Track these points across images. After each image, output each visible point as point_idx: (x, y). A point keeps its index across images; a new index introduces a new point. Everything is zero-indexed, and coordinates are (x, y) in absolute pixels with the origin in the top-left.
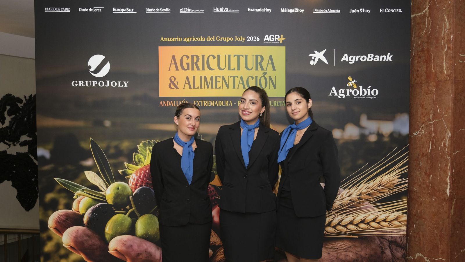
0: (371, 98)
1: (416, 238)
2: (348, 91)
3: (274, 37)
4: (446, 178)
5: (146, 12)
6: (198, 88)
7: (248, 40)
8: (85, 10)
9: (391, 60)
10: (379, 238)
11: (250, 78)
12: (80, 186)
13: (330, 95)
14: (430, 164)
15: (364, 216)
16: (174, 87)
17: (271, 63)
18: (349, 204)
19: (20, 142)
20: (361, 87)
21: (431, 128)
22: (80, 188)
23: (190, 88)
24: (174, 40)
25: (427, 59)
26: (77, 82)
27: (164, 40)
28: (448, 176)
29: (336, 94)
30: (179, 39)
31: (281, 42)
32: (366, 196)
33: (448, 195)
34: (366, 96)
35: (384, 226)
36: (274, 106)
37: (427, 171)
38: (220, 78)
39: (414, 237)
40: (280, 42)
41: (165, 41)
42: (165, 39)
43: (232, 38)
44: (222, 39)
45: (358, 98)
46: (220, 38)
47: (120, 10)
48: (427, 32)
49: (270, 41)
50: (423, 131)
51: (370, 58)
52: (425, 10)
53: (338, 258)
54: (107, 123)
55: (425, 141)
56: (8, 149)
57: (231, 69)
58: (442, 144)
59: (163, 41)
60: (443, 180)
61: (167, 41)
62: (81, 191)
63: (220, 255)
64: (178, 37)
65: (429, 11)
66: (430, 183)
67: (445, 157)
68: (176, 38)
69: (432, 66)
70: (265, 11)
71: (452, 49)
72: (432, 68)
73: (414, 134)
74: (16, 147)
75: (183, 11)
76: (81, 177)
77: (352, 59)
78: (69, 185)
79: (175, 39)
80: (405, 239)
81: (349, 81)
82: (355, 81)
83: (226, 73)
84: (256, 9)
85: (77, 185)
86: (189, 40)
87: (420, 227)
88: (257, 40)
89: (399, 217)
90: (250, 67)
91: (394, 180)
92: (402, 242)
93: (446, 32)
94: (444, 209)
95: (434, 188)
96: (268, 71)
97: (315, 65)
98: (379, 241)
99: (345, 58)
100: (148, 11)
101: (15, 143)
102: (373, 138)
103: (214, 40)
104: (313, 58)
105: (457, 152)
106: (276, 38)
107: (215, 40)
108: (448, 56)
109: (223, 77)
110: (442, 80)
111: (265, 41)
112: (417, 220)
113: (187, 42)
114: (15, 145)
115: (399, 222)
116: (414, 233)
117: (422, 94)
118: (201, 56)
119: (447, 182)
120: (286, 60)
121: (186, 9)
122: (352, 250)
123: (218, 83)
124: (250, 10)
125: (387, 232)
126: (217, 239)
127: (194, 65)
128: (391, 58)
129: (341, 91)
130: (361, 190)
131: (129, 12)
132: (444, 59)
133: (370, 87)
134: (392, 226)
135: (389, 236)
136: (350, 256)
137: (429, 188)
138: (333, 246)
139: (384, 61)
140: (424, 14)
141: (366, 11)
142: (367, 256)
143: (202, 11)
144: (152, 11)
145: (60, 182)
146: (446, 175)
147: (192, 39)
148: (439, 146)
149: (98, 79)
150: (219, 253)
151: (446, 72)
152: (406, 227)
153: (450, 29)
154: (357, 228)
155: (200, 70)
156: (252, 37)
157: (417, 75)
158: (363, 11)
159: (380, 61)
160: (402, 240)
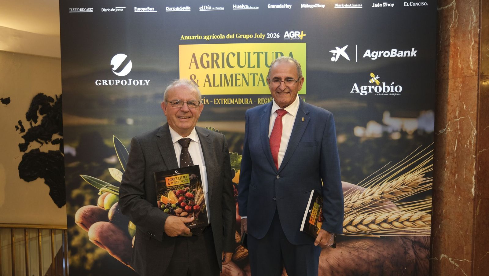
0: (395, 95)
1: (441, 239)
3: (294, 34)
4: (471, 177)
5: (167, 11)
6: (218, 86)
7: (267, 37)
8: (107, 10)
9: (415, 55)
10: (402, 239)
12: (104, 183)
13: (352, 92)
14: (456, 162)
15: (387, 216)
18: (371, 203)
19: (52, 140)
20: (384, 84)
21: (457, 126)
22: (105, 184)
23: (210, 86)
24: (194, 38)
25: (454, 54)
26: (100, 81)
28: (473, 175)
29: (358, 91)
30: (199, 37)
31: (301, 38)
32: (389, 195)
33: (474, 194)
34: (389, 92)
35: (407, 225)
37: (452, 170)
38: (240, 75)
39: (439, 238)
40: (300, 38)
41: (185, 39)
42: (185, 37)
43: (251, 36)
44: (242, 36)
45: (381, 95)
46: (240, 36)
47: (142, 9)
48: (454, 25)
49: (290, 38)
50: (449, 128)
51: (394, 53)
52: (452, 3)
53: (359, 258)
54: (130, 121)
55: (451, 139)
56: (40, 147)
57: (251, 67)
58: (468, 142)
59: (183, 39)
60: (469, 179)
61: (187, 39)
62: (105, 187)
63: (241, 252)
64: (198, 35)
65: (456, 3)
66: (455, 182)
67: (471, 156)
69: (458, 61)
70: (285, 7)
71: (479, 44)
72: (459, 63)
73: (440, 131)
74: (48, 145)
75: (203, 9)
76: (106, 174)
77: (375, 55)
78: (94, 181)
80: (429, 239)
81: (372, 78)
82: (377, 77)
83: (246, 71)
84: (276, 5)
85: (102, 182)
86: (209, 38)
87: (445, 228)
88: (277, 37)
89: (423, 217)
91: (418, 179)
92: (426, 243)
93: (473, 26)
94: (470, 209)
95: (460, 188)
97: (336, 61)
98: (402, 241)
99: (368, 54)
100: (168, 10)
101: (48, 141)
102: (396, 136)
103: (234, 38)
104: (334, 55)
105: (483, 150)
106: (296, 35)
108: (475, 50)
109: (243, 75)
110: (468, 76)
111: (285, 38)
112: (442, 220)
113: (207, 40)
114: (47, 143)
115: (423, 222)
116: (439, 233)
117: (449, 90)
118: (221, 54)
119: (472, 181)
120: (307, 57)
121: (206, 7)
122: (374, 250)
123: (237, 80)
124: (270, 6)
125: (410, 232)
126: (237, 236)
127: (214, 63)
128: (416, 54)
129: (364, 88)
130: (384, 189)
131: (150, 11)
132: (470, 54)
133: (393, 83)
134: (416, 226)
135: (413, 236)
136: (371, 256)
137: (455, 187)
138: (355, 245)
139: (408, 56)
140: (451, 7)
141: (389, 5)
142: (389, 256)
143: (222, 8)
144: (172, 10)
145: (86, 179)
146: (471, 174)
147: (212, 37)
148: (465, 144)
149: (121, 78)
150: (239, 250)
151: (472, 68)
152: (430, 228)
153: (477, 22)
154: (379, 227)
155: (219, 68)
156: (272, 34)
157: (443, 71)
158: (386, 5)
159: (404, 56)
160: (426, 241)
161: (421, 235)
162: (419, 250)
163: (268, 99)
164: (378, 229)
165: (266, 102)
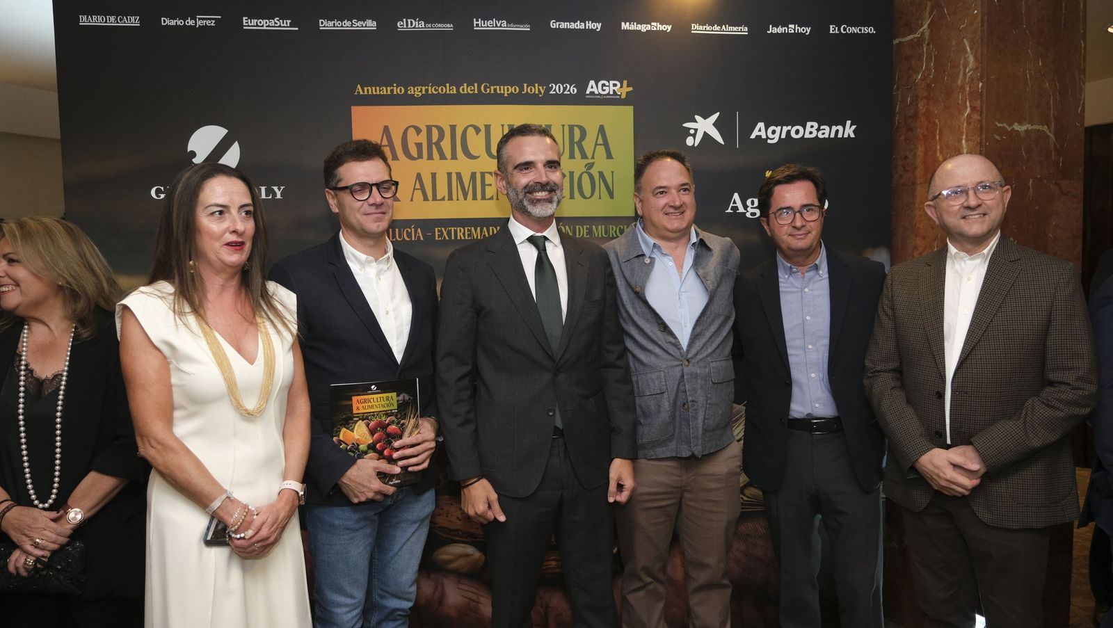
3: (609, 86)
5: (321, 28)
6: (443, 199)
7: (551, 92)
8: (175, 21)
9: (852, 136)
13: (729, 211)
17: (602, 143)
23: (426, 199)
24: (385, 91)
25: (926, 133)
26: (162, 188)
27: (363, 91)
29: (741, 209)
30: (398, 90)
31: (623, 96)
42: (366, 89)
43: (515, 88)
44: (495, 90)
46: (489, 88)
47: (260, 22)
48: (926, 75)
49: (599, 94)
51: (811, 130)
52: (921, 30)
59: (361, 93)
61: (370, 93)
64: (395, 85)
65: (929, 30)
68: (392, 88)
69: (936, 148)
70: (587, 28)
71: (981, 112)
72: (938, 152)
75: (405, 27)
77: (774, 134)
79: (389, 89)
84: (568, 23)
86: (421, 91)
88: (572, 92)
93: (968, 77)
96: (596, 160)
97: (696, 145)
99: (760, 130)
100: (324, 26)
103: (476, 92)
104: (692, 132)
106: (612, 88)
107: (478, 91)
108: (972, 127)
111: (588, 95)
113: (415, 95)
117: (917, 205)
118: (449, 128)
120: (636, 137)
121: (411, 22)
123: (486, 187)
124: (554, 24)
127: (432, 148)
128: (854, 131)
129: (753, 203)
131: (280, 26)
132: (963, 132)
139: (839, 137)
140: (918, 37)
141: (801, 30)
143: (448, 25)
144: (334, 26)
147: (427, 90)
153: (976, 68)
155: (446, 159)
156: (561, 86)
157: (904, 167)
158: (795, 30)
159: (831, 137)
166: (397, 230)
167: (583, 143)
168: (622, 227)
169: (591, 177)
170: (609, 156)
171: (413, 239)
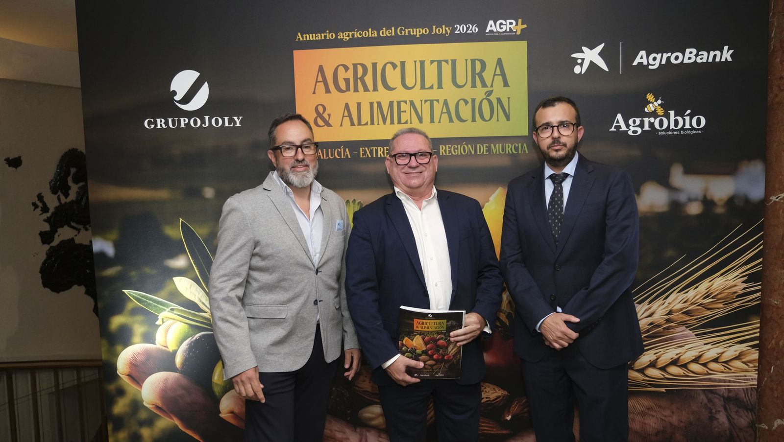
0: (692, 133)
1: (775, 392)
2: (646, 120)
3: (506, 25)
6: (366, 124)
7: (456, 32)
9: (730, 59)
10: (705, 394)
11: (462, 103)
12: (166, 304)
13: (613, 129)
15: (678, 353)
16: (324, 124)
17: (500, 73)
18: (648, 331)
20: (672, 113)
23: (352, 124)
24: (320, 37)
26: (152, 120)
27: (303, 39)
29: (624, 128)
30: (330, 36)
31: (519, 33)
32: (681, 316)
34: (682, 129)
35: (715, 369)
36: (507, 153)
38: (406, 104)
39: (772, 389)
40: (516, 32)
41: (305, 39)
42: (304, 36)
43: (426, 30)
44: (409, 32)
45: (667, 133)
46: (404, 30)
49: (498, 32)
51: (690, 56)
54: (209, 193)
56: (76, 236)
57: (427, 86)
59: (301, 39)
61: (308, 39)
62: (169, 311)
64: (327, 32)
68: (325, 34)
74: (88, 233)
76: (169, 288)
77: (655, 61)
78: (148, 301)
79: (323, 35)
80: (755, 393)
81: (650, 102)
83: (417, 95)
85: (161, 301)
86: (349, 36)
88: (474, 31)
89: (743, 353)
90: (460, 81)
91: (735, 286)
92: (749, 399)
96: (494, 88)
97: (583, 73)
98: (704, 398)
99: (642, 58)
101: (88, 226)
102: (694, 209)
103: (393, 34)
104: (579, 61)
106: (508, 26)
107: (395, 33)
109: (412, 103)
111: (487, 33)
112: (777, 359)
113: (344, 40)
115: (744, 363)
116: (772, 381)
118: (371, 65)
120: (529, 67)
122: (654, 414)
123: (402, 113)
125: (720, 381)
127: (358, 82)
128: (731, 56)
129: (634, 122)
130: (672, 306)
133: (689, 111)
134: (730, 369)
135: (725, 389)
136: (650, 425)
139: (716, 61)
142: (682, 424)
145: (134, 297)
147: (353, 35)
149: (189, 114)
152: (757, 373)
154: (664, 374)
155: (369, 91)
156: (464, 26)
157: (779, 87)
159: (709, 61)
160: (748, 396)
161: (739, 386)
162: (737, 412)
163: (459, 146)
164: (662, 376)
165: (455, 152)
166: (330, 150)
167: (483, 74)
168: (517, 145)
169: (490, 103)
170: (506, 84)
171: (342, 157)
